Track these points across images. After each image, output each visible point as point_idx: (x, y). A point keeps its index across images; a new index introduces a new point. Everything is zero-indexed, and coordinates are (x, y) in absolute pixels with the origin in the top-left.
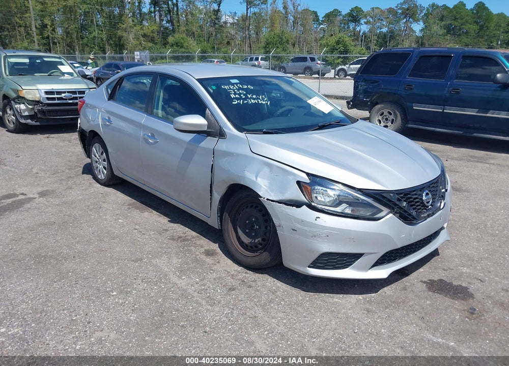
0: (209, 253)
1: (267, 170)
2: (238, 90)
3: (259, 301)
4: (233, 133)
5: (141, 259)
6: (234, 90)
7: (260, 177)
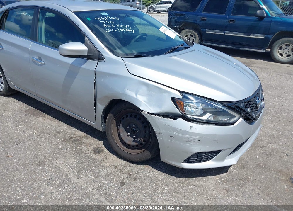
0: (97, 151)
1: (144, 88)
2: (109, 21)
3: (147, 192)
4: (110, 57)
5: (43, 162)
6: (105, 21)
7: (139, 95)
